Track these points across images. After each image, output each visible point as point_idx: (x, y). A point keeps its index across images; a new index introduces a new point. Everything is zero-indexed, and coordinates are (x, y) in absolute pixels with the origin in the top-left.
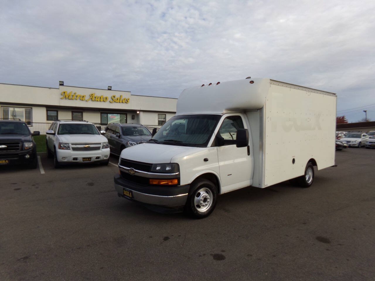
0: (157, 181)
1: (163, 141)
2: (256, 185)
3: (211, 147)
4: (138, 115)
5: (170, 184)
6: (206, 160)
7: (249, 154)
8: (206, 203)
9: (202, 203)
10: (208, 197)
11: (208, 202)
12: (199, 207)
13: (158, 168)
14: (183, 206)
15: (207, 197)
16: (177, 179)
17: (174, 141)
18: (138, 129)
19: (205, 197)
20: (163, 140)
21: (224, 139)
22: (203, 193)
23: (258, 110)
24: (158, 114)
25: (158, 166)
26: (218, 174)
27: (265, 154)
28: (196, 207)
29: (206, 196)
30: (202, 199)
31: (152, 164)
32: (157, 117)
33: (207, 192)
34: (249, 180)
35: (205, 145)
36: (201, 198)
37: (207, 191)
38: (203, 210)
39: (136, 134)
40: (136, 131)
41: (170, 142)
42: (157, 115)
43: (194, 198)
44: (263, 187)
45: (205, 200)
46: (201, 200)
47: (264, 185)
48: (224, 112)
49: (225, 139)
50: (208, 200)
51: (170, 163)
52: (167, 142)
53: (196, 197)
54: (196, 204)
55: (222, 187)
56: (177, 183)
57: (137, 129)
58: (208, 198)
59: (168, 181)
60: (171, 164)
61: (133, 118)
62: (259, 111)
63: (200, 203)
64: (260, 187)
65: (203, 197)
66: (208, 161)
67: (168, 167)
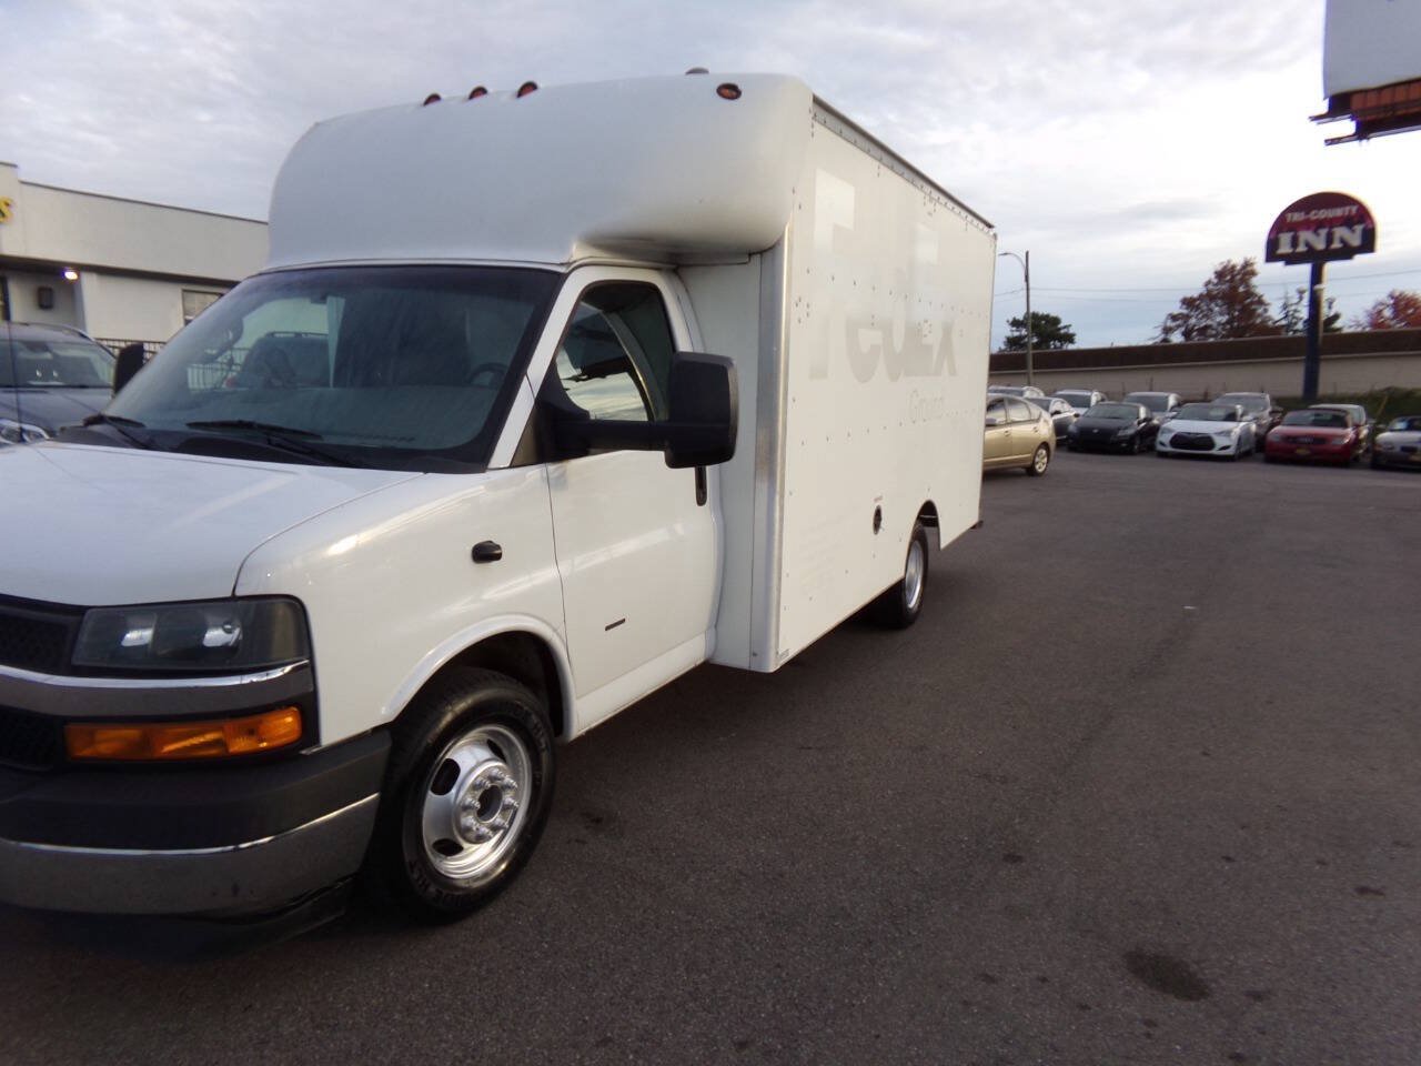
0: (132, 733)
1: (183, 428)
2: (737, 658)
3: (511, 467)
4: (73, 288)
5: (241, 745)
6: (485, 554)
7: (701, 500)
8: (497, 819)
9: (469, 829)
10: (508, 780)
11: (507, 808)
12: (451, 848)
13: (137, 636)
14: (342, 880)
15: (498, 783)
16: (295, 705)
17: (261, 427)
18: (62, 353)
19: (489, 784)
20: (178, 422)
21: (585, 414)
22: (472, 759)
23: (750, 255)
24: (184, 291)
25: (131, 620)
26: (555, 630)
27: (782, 497)
28: (429, 853)
29: (492, 779)
30: (469, 800)
31: (80, 611)
32: (180, 301)
33: (498, 752)
34: (703, 635)
35: (473, 456)
36: (462, 793)
37: (498, 743)
38: (479, 859)
39: (53, 379)
40: (47, 368)
41: (230, 436)
42: (180, 291)
43: (420, 801)
44: (772, 667)
45: (490, 799)
46: (466, 808)
47: (777, 653)
48: (577, 253)
49: (592, 418)
50: (508, 799)
51: (234, 598)
52: (216, 434)
53: (430, 793)
54: (430, 836)
55: (578, 698)
56: (294, 737)
57: (48, 356)
58: (509, 787)
59: (220, 729)
60: (237, 606)
61: (45, 301)
62: (756, 259)
63: (458, 822)
64: (754, 668)
65: (475, 787)
66: (498, 557)
67: (216, 626)
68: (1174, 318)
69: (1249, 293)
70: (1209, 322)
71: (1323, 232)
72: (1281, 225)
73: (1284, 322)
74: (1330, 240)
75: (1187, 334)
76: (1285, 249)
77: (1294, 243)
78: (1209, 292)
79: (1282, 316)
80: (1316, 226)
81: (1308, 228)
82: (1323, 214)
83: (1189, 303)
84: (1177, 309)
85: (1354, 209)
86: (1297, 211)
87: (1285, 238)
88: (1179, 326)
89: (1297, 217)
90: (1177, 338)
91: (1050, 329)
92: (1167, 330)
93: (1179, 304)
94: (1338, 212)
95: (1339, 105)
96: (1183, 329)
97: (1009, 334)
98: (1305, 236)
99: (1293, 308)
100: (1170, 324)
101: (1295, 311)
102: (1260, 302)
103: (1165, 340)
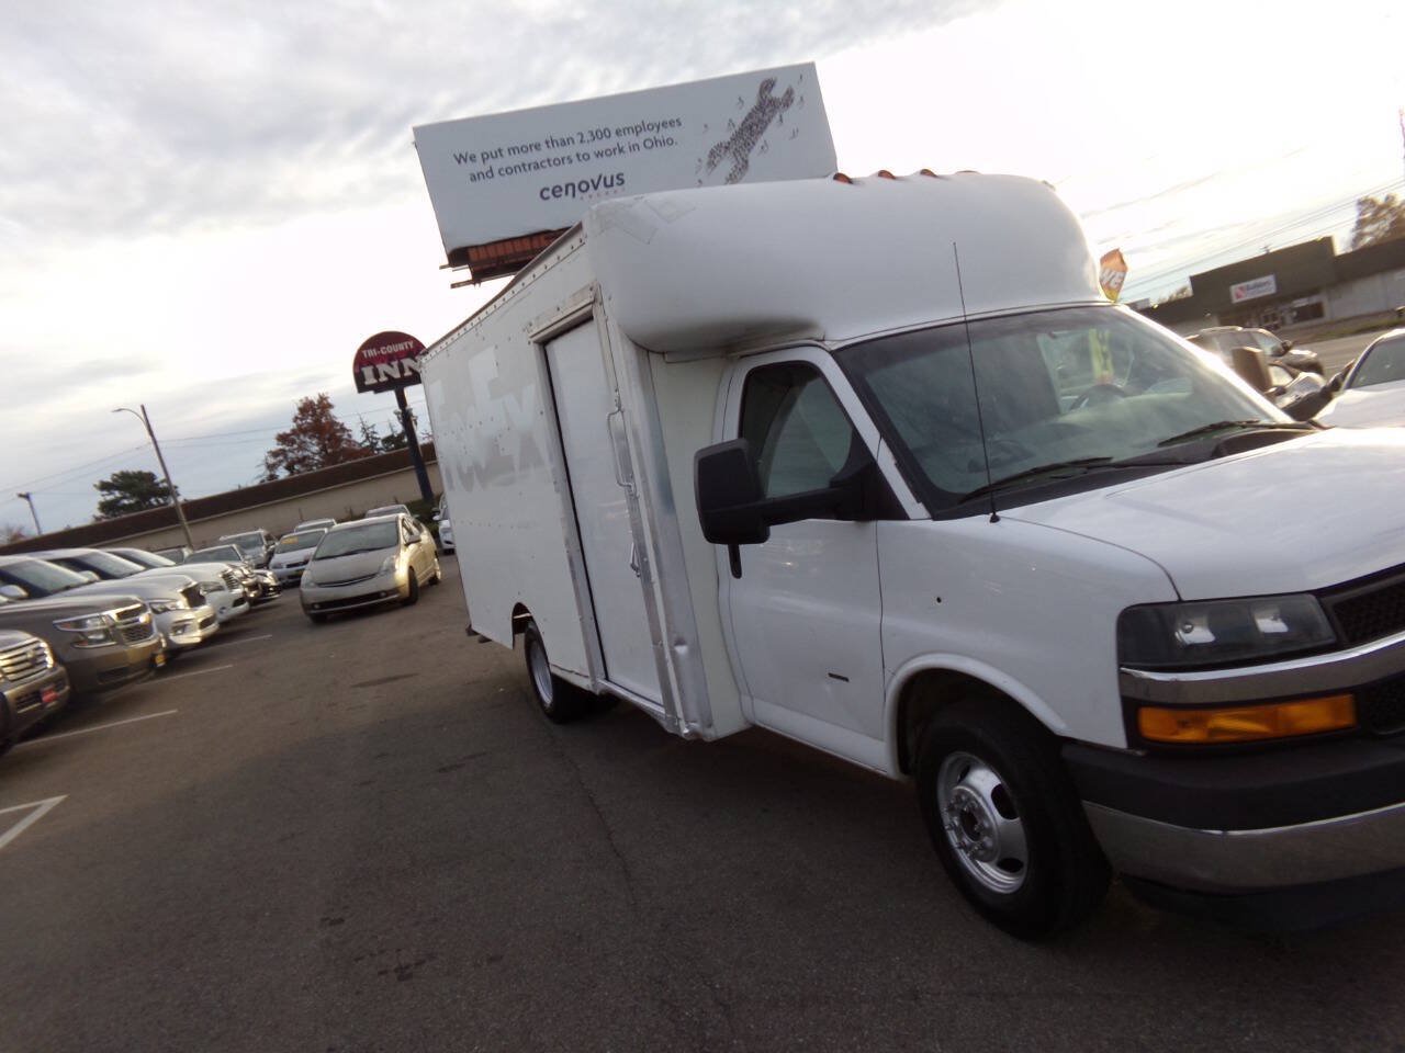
68: (275, 454)
69: (332, 423)
70: (306, 453)
71: (395, 363)
72: (361, 361)
73: (367, 444)
74: (402, 370)
75: (290, 468)
76: (370, 381)
77: (377, 375)
78: (299, 426)
79: (364, 438)
80: (389, 359)
81: (383, 362)
82: (391, 349)
83: (283, 438)
84: (275, 446)
85: (411, 344)
86: (369, 348)
87: (368, 371)
88: (281, 462)
89: (372, 353)
90: (282, 474)
91: (145, 485)
92: (271, 467)
93: (276, 441)
94: (401, 347)
95: (457, 257)
96: (284, 464)
97: (102, 499)
98: (383, 368)
99: (371, 430)
100: (272, 460)
101: (374, 433)
102: (343, 429)
103: (272, 477)
